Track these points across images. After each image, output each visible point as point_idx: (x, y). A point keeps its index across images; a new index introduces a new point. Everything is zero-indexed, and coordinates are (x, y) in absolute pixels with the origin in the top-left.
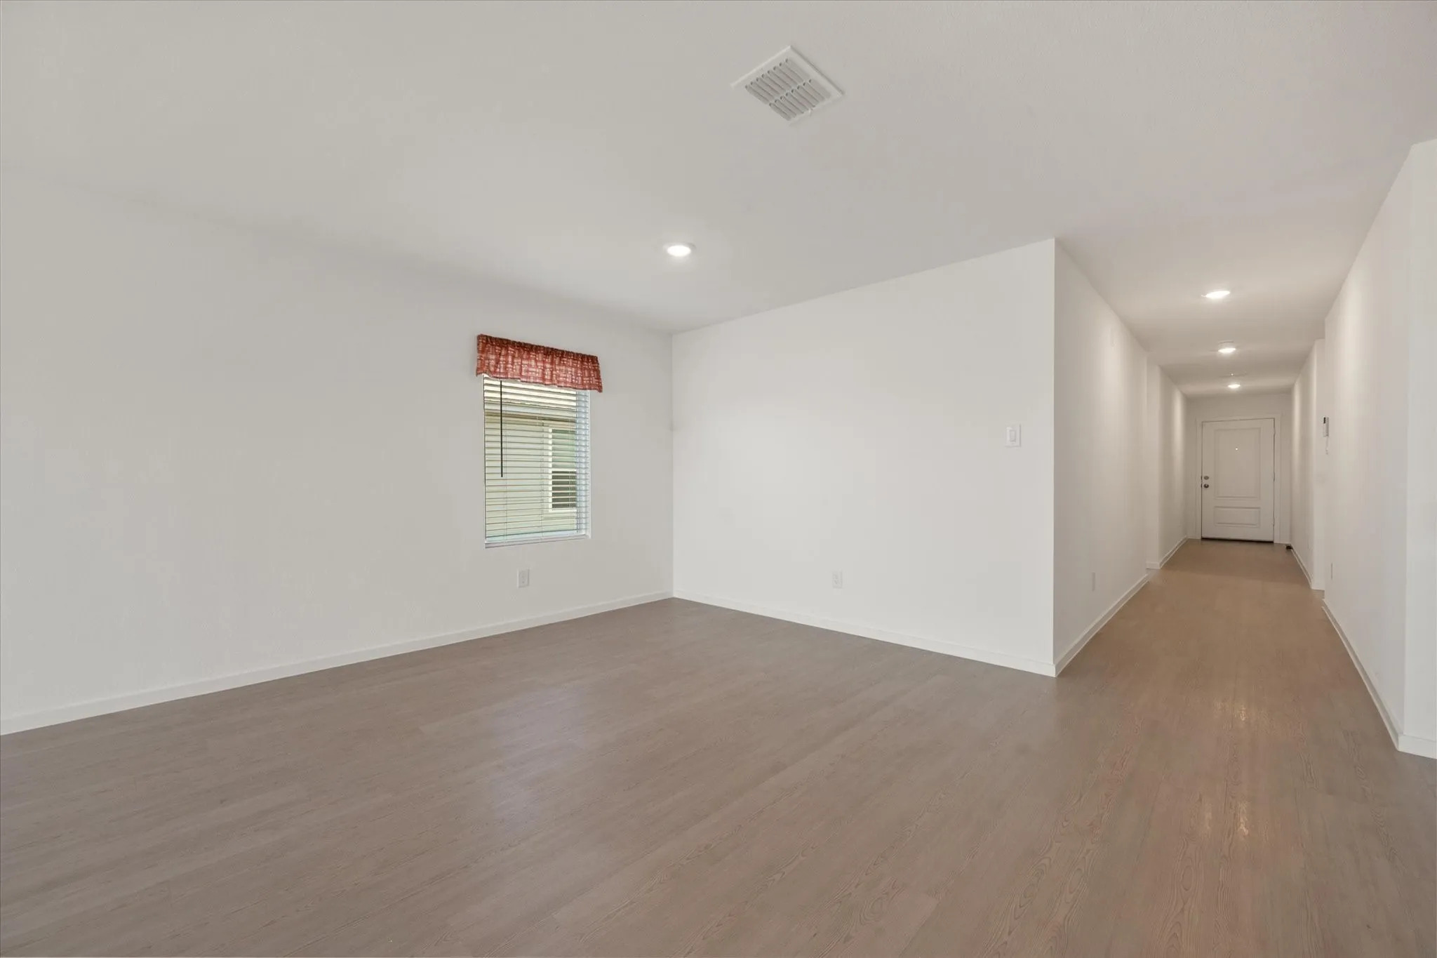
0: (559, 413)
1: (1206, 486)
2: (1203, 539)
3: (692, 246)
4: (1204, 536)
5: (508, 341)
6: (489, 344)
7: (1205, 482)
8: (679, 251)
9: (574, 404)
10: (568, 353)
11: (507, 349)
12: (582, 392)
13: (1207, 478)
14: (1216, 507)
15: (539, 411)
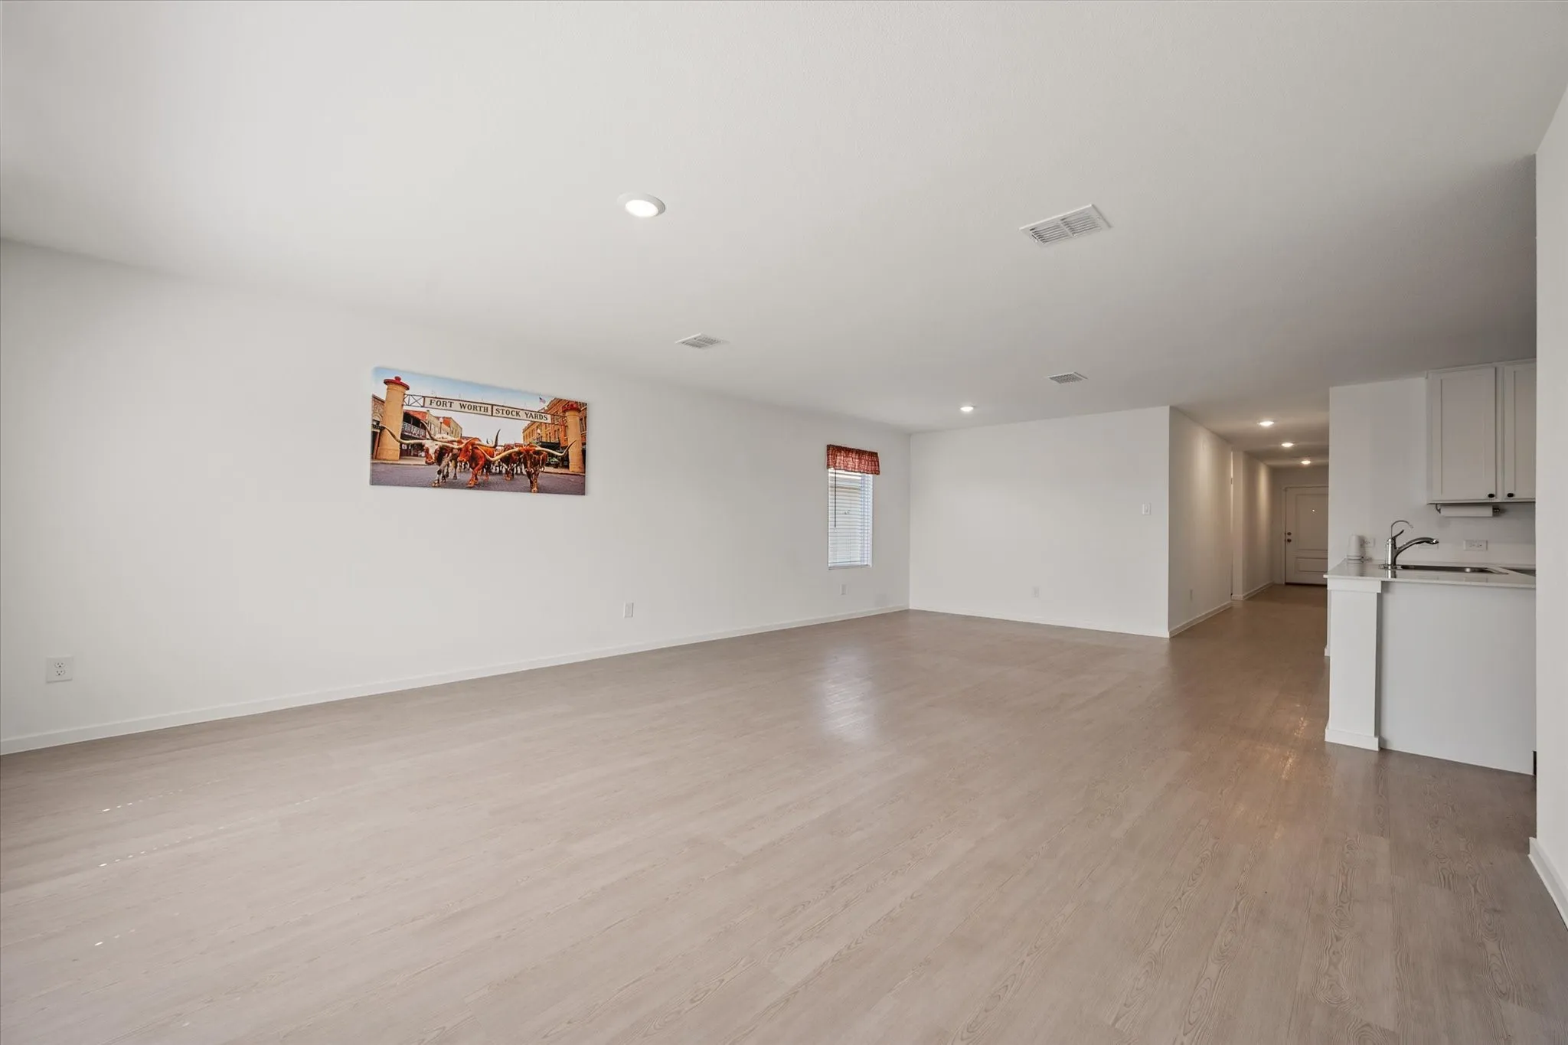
0: (845, 483)
1: (1289, 541)
2: (1287, 584)
3: (974, 407)
4: (1287, 581)
5: (841, 447)
6: (834, 450)
7: (1289, 537)
8: (967, 409)
9: (860, 478)
10: (866, 452)
11: (841, 452)
12: (867, 475)
13: (1289, 534)
14: (1297, 558)
15: (848, 484)
